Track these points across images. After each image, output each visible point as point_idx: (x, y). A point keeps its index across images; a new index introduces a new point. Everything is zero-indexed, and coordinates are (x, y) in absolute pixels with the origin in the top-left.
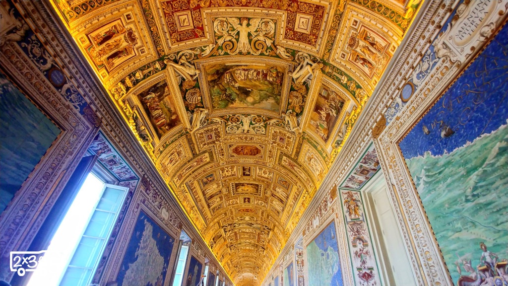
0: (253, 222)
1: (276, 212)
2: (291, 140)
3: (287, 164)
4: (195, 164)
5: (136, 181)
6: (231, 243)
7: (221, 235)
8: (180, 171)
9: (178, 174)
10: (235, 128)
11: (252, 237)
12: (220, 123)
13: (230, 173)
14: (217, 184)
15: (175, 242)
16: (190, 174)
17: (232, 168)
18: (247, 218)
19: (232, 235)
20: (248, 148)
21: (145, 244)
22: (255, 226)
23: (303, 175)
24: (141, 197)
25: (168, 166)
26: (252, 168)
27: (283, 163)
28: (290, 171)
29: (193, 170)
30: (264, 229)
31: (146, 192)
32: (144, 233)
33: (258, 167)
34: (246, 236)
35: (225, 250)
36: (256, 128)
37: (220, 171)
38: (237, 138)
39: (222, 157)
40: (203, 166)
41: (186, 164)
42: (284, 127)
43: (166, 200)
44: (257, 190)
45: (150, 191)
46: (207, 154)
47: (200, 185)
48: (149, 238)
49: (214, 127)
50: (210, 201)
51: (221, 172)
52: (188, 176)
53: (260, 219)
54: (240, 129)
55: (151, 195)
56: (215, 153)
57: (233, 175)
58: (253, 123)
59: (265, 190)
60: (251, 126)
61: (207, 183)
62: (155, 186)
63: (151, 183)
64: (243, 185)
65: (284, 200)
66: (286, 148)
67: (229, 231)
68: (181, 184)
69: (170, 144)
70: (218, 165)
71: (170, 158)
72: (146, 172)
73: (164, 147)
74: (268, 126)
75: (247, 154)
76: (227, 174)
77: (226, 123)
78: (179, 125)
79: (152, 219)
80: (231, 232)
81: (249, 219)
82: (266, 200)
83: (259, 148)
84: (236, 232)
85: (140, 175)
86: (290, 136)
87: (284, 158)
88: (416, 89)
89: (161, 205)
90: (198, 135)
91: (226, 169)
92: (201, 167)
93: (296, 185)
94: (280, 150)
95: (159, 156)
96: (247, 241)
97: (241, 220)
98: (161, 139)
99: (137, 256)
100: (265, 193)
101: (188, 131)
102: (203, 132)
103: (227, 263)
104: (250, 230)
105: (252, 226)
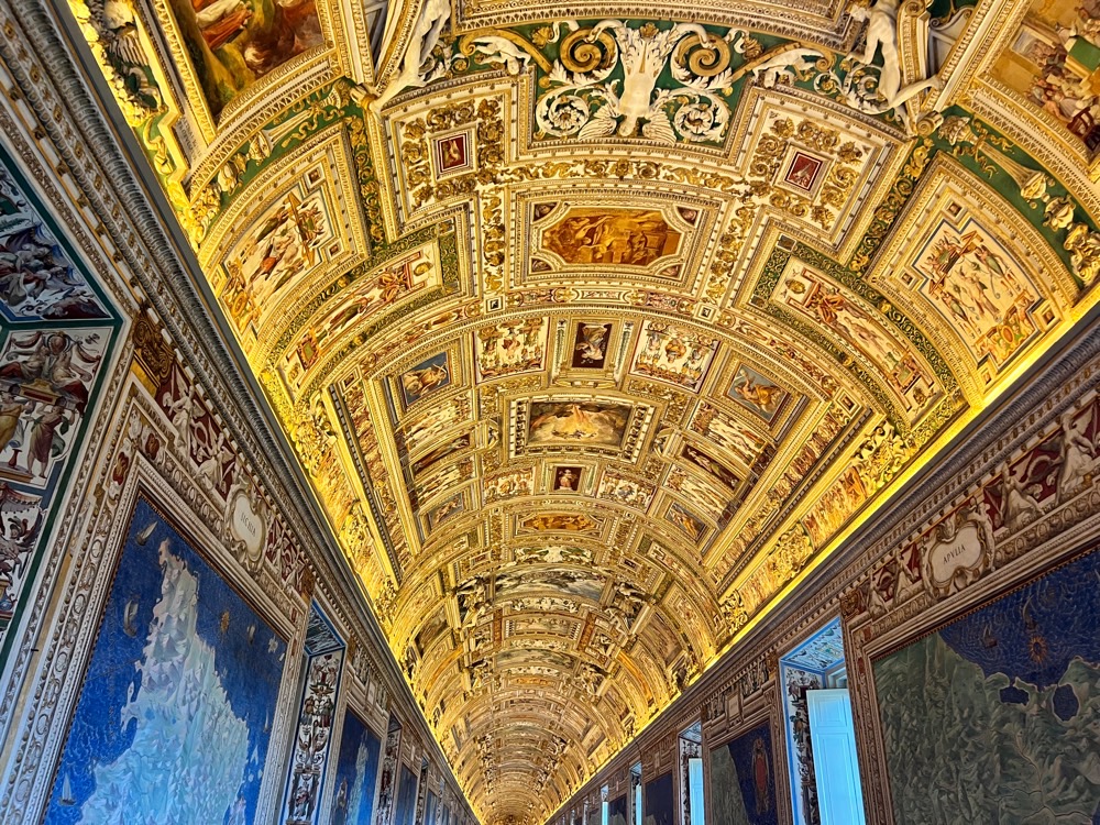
0: (573, 570)
1: (687, 525)
2: (858, 168)
3: (800, 297)
4: (376, 293)
5: (105, 333)
6: (477, 654)
7: (445, 625)
8: (309, 323)
9: (299, 337)
10: (581, 104)
11: (558, 628)
12: (514, 69)
13: (518, 352)
14: (457, 403)
15: (289, 651)
16: (352, 346)
17: (532, 325)
18: (554, 555)
19: (483, 621)
20: (623, 225)
21: (167, 665)
22: (578, 584)
23: (881, 348)
24: (136, 422)
25: (256, 284)
26: (620, 328)
27: (779, 296)
28: (809, 333)
29: (364, 326)
30: (619, 596)
31: (159, 399)
32: (159, 610)
33: (647, 323)
34: (536, 626)
35: (450, 680)
36: (684, 110)
37: (479, 341)
38: (580, 169)
39: (494, 271)
40: (409, 309)
41: (334, 288)
42: (833, 97)
43: (248, 456)
44: (621, 431)
45: (176, 397)
46: (430, 250)
47: (388, 399)
48: (181, 635)
49: (482, 94)
50: (421, 481)
51: (480, 347)
52: (343, 354)
53: (606, 557)
54: (602, 113)
55: (182, 418)
56: (469, 245)
57: (528, 364)
58: (678, 73)
59: (657, 431)
60: (663, 93)
61: (418, 397)
62: (199, 378)
63: (180, 358)
64: (561, 414)
65: (743, 470)
66: (819, 213)
67: (477, 606)
68: (312, 388)
69: (266, 163)
70: (473, 312)
71: (264, 244)
72: (155, 289)
73: (236, 175)
74: (750, 93)
75: (610, 258)
76: (504, 356)
77: (540, 73)
78: (312, 50)
79: (193, 540)
80: (482, 610)
81: (561, 559)
82: (650, 477)
83: (676, 222)
84: (501, 610)
85: (124, 301)
86: (859, 145)
87: (795, 267)
89: (229, 480)
90: (403, 131)
91: (505, 331)
92: (399, 313)
93: (827, 400)
94: (782, 225)
95: (213, 222)
96: (538, 644)
97: (530, 561)
98: (224, 120)
99: (134, 721)
100: (652, 443)
101: (358, 96)
102: (424, 115)
103: (454, 728)
104: (557, 600)
105: (570, 584)
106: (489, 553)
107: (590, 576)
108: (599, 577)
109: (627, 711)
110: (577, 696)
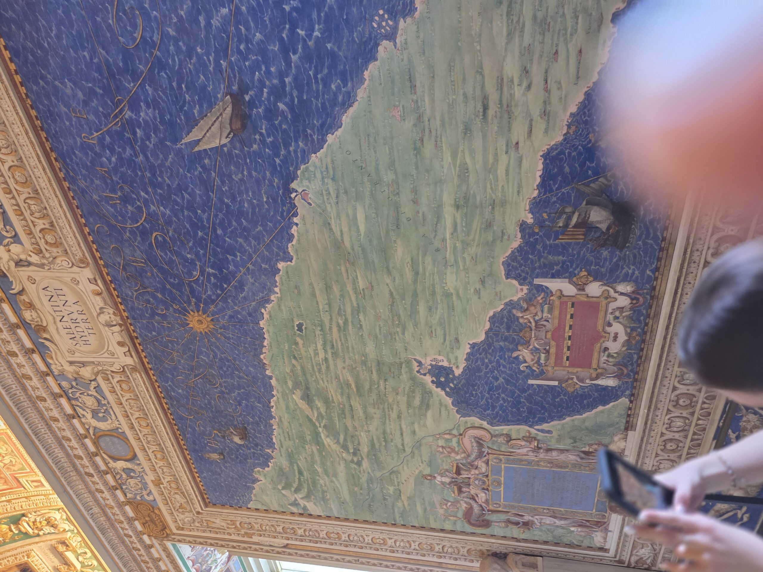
88: (124, 432)
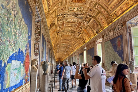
0: (78, 13)
6: (59, 30)
7: (55, 24)
11: (73, 26)
18: (76, 9)
19: (61, 24)
22: (79, 16)
30: (87, 17)
34: (69, 25)
35: (54, 35)
67: (60, 20)
80: (61, 21)
81: (77, 10)
84: (64, 22)
96: (69, 29)
97: (71, 11)
103: (54, 44)
104: (74, 20)
105: (77, 16)
106: (64, 8)
107: (82, 14)
108: (83, 14)
109: (84, 39)
110: (74, 38)
